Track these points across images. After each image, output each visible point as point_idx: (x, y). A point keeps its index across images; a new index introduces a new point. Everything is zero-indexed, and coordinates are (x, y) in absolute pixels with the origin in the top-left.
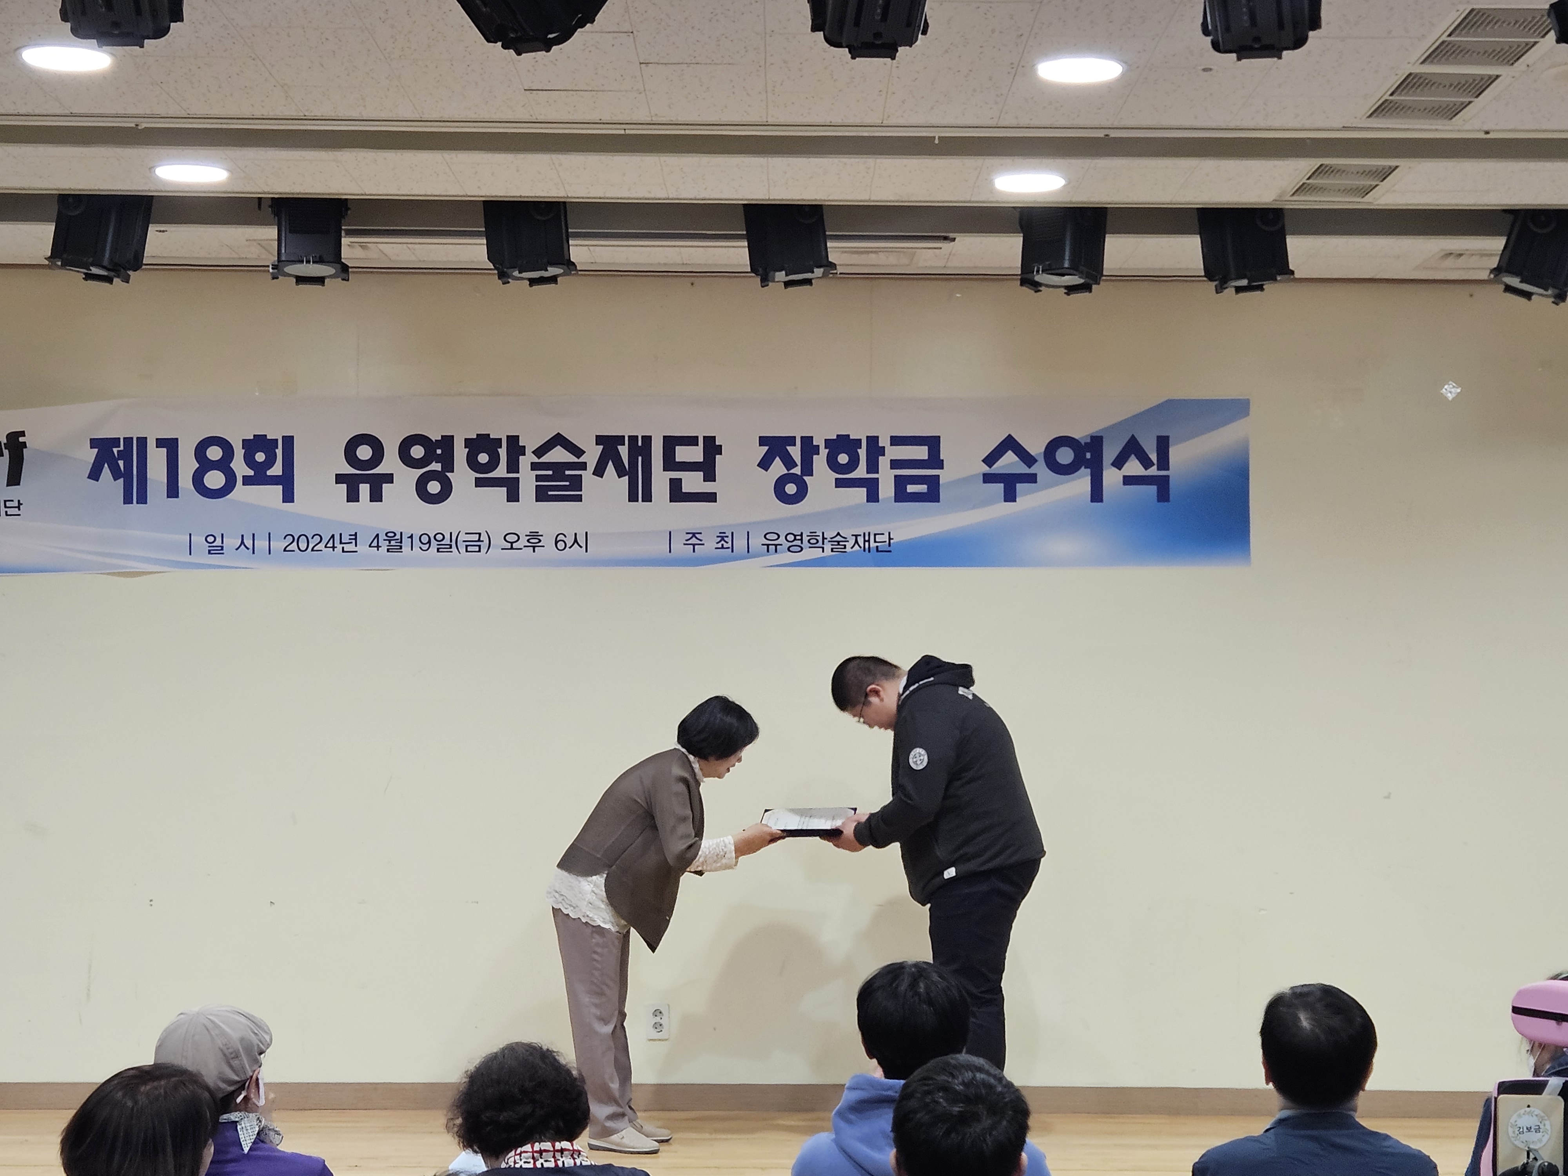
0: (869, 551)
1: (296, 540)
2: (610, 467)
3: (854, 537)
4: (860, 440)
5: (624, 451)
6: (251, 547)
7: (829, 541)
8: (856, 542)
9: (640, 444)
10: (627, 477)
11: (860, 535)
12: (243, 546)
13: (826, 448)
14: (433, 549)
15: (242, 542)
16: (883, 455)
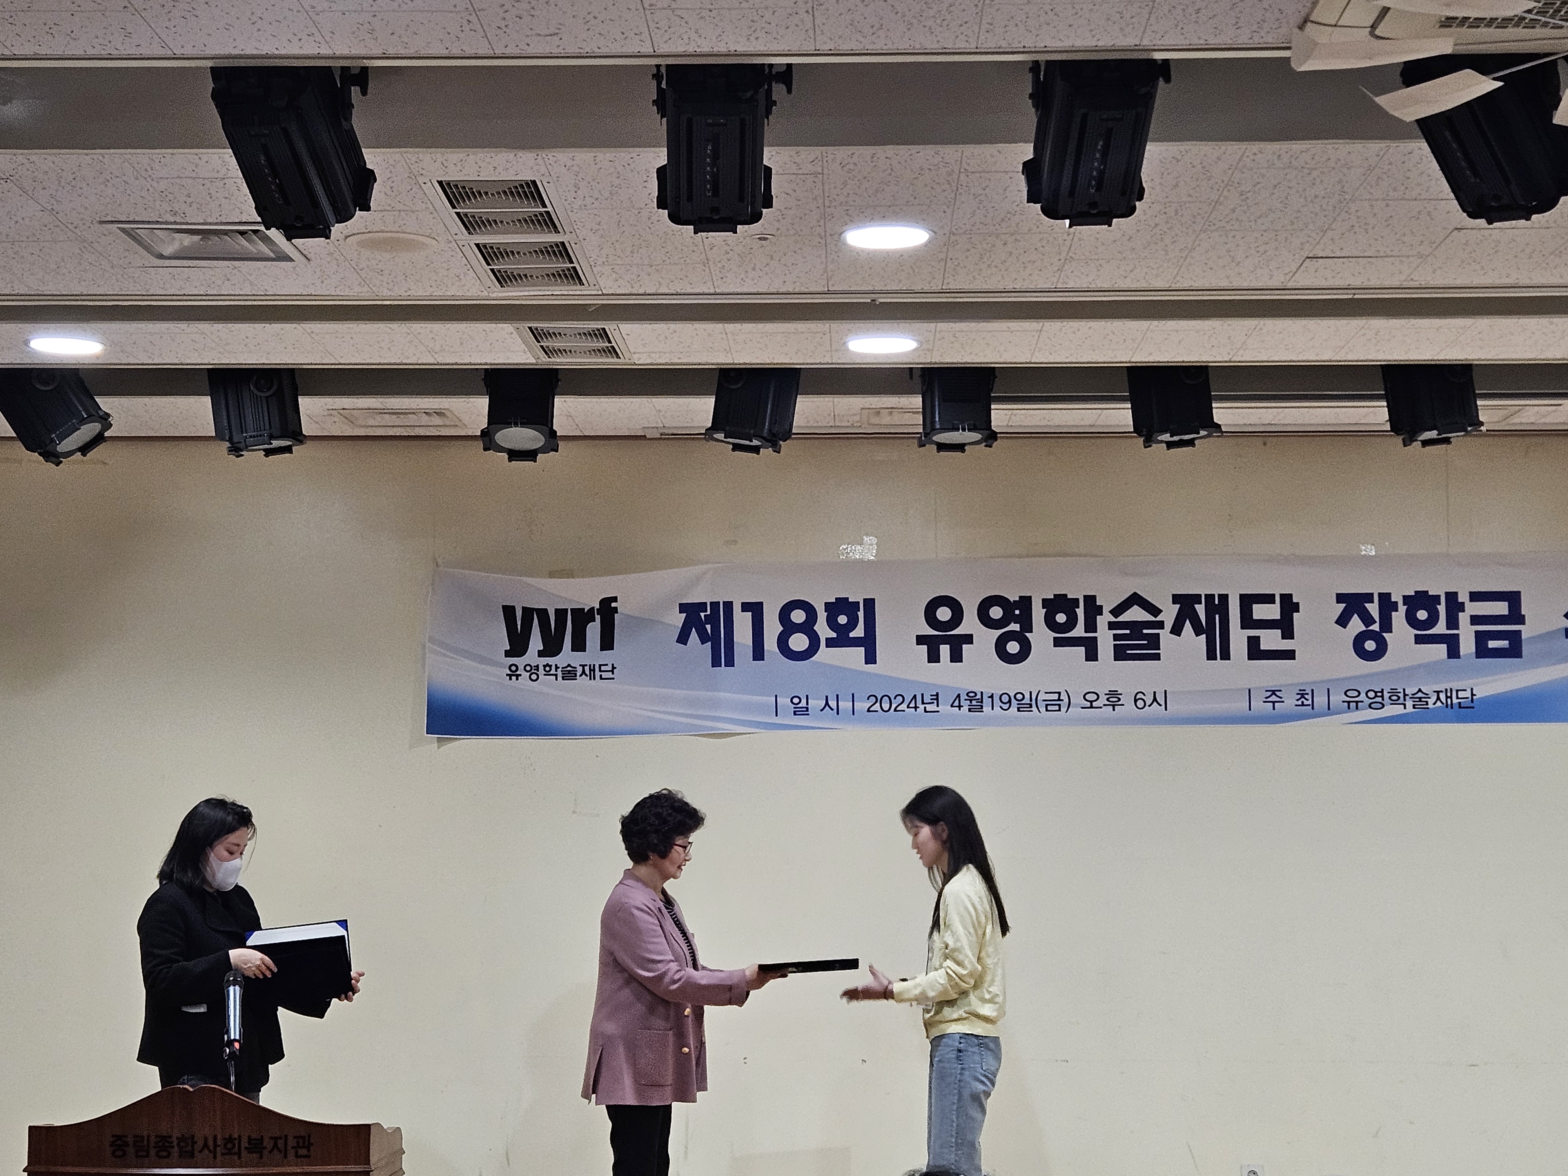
0: (1452, 708)
1: (879, 700)
2: (1187, 627)
3: (1436, 694)
4: (1438, 597)
5: (1200, 609)
6: (835, 707)
7: (1411, 698)
8: (1438, 698)
9: (1217, 602)
10: (1204, 636)
11: (1442, 692)
12: (827, 707)
13: (1404, 605)
14: (1014, 709)
15: (827, 704)
16: (1463, 611)
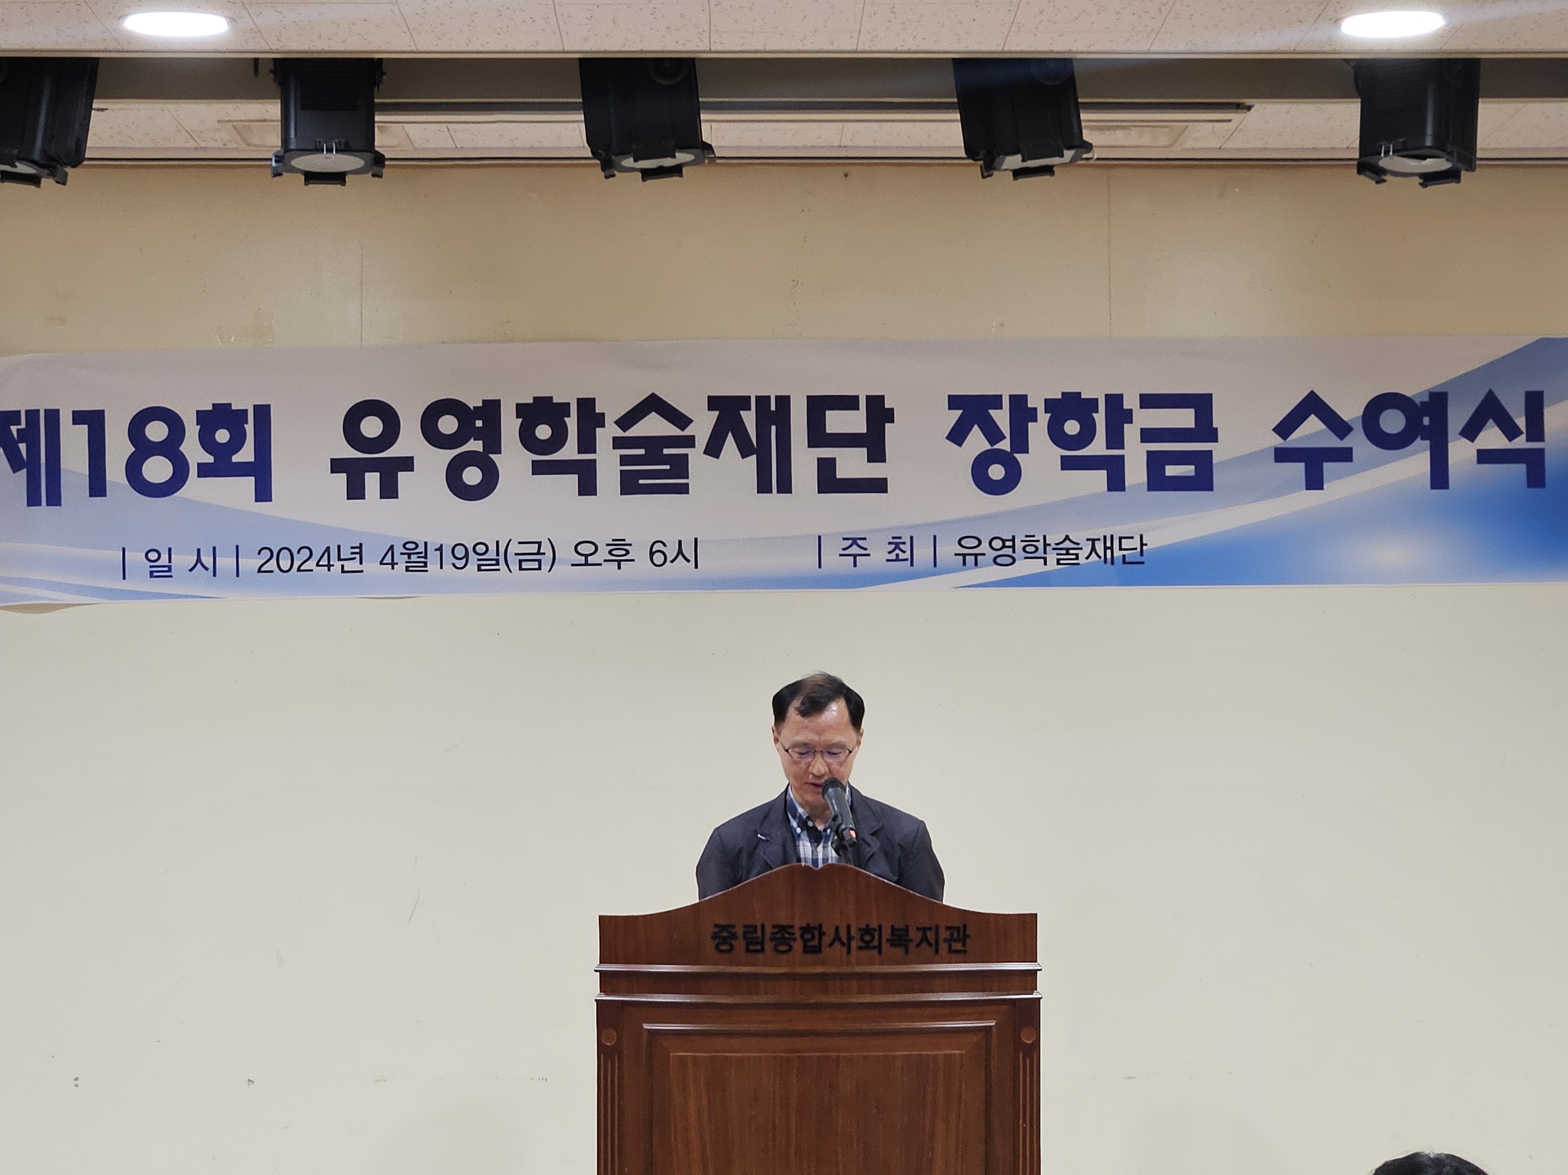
0: (1112, 563)
1: (274, 555)
2: (730, 444)
3: (1090, 542)
4: (1096, 400)
5: (749, 418)
6: (210, 565)
7: (1054, 549)
8: (1093, 549)
9: (773, 408)
10: (755, 456)
11: (1099, 540)
12: (199, 565)
13: (1046, 412)
14: (472, 567)
15: (199, 560)
16: (1130, 421)
